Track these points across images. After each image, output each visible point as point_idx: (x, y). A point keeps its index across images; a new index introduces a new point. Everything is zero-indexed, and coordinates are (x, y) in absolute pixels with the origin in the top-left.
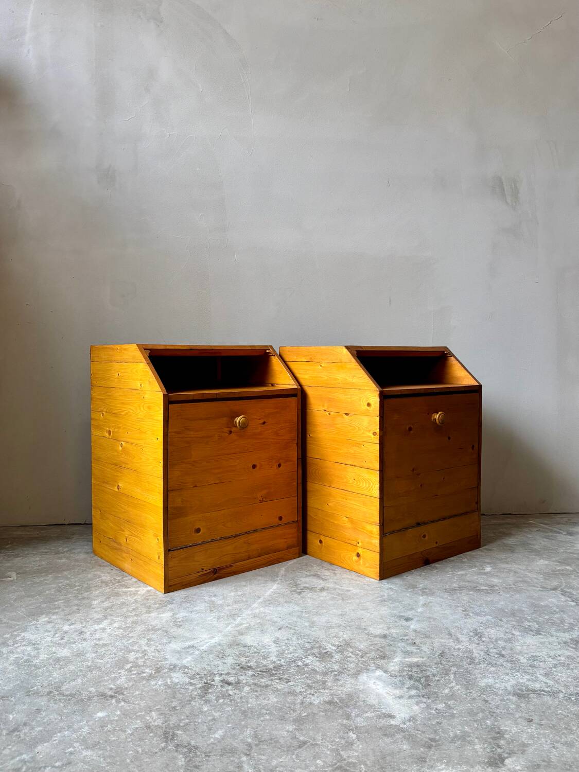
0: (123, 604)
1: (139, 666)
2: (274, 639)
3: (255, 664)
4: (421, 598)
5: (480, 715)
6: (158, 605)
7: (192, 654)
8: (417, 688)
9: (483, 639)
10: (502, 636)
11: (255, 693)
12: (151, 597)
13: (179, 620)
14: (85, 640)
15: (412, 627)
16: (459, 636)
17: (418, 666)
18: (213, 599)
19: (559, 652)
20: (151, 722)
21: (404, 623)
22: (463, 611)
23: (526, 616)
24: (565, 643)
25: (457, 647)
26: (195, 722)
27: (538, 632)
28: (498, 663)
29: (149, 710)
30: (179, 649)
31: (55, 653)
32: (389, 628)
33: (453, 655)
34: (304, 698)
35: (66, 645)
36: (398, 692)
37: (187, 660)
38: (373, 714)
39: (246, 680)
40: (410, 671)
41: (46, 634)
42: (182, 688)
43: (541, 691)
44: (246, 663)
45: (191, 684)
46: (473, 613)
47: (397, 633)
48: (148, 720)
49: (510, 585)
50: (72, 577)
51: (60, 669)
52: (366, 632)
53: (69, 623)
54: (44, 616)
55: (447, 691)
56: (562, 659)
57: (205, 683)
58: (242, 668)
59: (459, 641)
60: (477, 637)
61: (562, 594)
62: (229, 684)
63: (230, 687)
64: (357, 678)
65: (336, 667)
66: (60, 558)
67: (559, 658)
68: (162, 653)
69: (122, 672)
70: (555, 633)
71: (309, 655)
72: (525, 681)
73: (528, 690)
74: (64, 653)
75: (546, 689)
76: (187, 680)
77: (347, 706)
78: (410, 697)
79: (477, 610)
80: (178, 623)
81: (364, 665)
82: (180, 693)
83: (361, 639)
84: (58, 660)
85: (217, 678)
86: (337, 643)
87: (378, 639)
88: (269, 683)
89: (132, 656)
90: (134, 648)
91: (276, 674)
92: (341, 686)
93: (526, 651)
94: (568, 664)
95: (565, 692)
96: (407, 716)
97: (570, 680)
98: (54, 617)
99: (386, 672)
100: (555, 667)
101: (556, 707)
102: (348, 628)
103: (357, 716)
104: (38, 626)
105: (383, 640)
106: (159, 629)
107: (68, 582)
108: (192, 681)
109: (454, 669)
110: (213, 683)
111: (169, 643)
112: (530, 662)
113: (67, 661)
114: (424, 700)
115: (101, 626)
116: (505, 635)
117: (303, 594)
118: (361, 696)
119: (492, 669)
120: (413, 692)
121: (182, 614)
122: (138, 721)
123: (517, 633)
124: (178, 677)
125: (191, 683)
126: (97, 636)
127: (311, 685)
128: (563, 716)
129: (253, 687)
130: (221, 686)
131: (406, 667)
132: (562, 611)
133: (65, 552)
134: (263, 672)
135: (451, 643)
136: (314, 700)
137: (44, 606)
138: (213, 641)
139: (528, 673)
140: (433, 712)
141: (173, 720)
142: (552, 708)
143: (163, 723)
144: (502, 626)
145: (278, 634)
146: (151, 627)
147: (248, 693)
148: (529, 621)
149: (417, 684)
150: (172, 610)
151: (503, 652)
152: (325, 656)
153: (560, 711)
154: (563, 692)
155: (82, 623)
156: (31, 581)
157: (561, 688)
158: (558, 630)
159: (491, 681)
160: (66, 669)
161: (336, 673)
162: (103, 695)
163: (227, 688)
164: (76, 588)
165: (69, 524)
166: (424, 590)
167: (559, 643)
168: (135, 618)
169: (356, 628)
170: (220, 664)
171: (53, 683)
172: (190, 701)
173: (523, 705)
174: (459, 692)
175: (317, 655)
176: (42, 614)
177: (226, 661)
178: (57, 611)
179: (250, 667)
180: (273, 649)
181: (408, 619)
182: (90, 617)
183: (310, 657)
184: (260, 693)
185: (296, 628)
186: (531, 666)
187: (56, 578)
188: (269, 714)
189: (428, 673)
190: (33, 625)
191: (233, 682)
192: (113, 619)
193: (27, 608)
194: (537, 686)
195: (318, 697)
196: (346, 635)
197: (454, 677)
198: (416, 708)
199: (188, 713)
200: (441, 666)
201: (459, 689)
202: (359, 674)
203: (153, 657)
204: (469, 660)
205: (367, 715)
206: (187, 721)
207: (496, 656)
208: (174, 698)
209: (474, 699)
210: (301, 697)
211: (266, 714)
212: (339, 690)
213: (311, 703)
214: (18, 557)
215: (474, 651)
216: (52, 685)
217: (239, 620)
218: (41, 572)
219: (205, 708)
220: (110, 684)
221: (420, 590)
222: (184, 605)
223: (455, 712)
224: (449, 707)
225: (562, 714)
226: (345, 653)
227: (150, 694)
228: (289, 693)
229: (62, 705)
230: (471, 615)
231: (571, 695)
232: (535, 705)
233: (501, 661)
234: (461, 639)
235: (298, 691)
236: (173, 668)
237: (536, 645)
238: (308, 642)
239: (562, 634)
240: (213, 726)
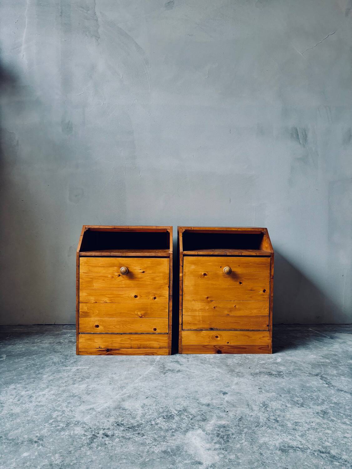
0: (61, 378)
1: (58, 422)
2: (142, 405)
3: (127, 422)
4: (235, 379)
5: (256, 464)
6: (80, 379)
7: (91, 414)
8: (220, 443)
9: (268, 409)
10: (280, 407)
11: (121, 443)
12: (78, 374)
13: (90, 390)
14: (31, 402)
15: (226, 399)
16: (254, 406)
17: (224, 427)
18: (114, 376)
19: (313, 420)
20: (53, 461)
21: (222, 396)
22: (259, 389)
23: (296, 393)
24: (318, 413)
25: (250, 414)
26: (80, 462)
27: (302, 405)
28: (274, 427)
29: (55, 452)
30: (84, 410)
31: (11, 410)
32: (212, 399)
33: (247, 420)
34: (150, 448)
35: (19, 405)
36: (208, 446)
37: (87, 419)
38: (189, 461)
39: (118, 433)
40: (219, 431)
41: (11, 397)
42: (78, 438)
43: (296, 448)
44: (121, 421)
45: (85, 435)
46: (264, 390)
47: (216, 403)
48: (52, 460)
49: (290, 372)
50: (37, 359)
51: (11, 421)
52: (198, 401)
53: (25, 390)
54: (13, 384)
55: (238, 446)
56: (314, 424)
57: (93, 435)
58: (118, 425)
59: (252, 410)
60: (264, 408)
61: (321, 379)
62: (107, 436)
63: (107, 439)
64: (185, 434)
65: (174, 426)
66: (34, 346)
67: (312, 424)
68: (73, 413)
69: (46, 425)
70: (312, 406)
71: (160, 417)
72: (288, 440)
73: (289, 447)
74: (17, 410)
75: (300, 446)
76: (83, 432)
77: (175, 455)
78: (215, 449)
79: (267, 388)
80: (89, 392)
81: (192, 425)
82: (76, 442)
83: (194, 407)
84: (12, 415)
85: (101, 432)
86: (178, 409)
87: (204, 407)
88: (131, 436)
89: (55, 415)
90: (58, 409)
91: (137, 430)
92: (175, 440)
93: (292, 419)
94: (317, 429)
95: (311, 449)
96: (210, 464)
97: (316, 440)
98: (18, 385)
99: (204, 431)
100: (308, 430)
101: (304, 460)
102: (188, 398)
103: (180, 462)
104: (8, 391)
105: (207, 408)
106: (76, 396)
107: (33, 362)
108: (85, 433)
109: (246, 430)
110: (98, 435)
111: (80, 406)
112: (294, 426)
113: (17, 415)
114: (223, 452)
115: (43, 393)
116: (281, 407)
117: (167, 374)
118: (185, 447)
119: (270, 431)
120: (217, 446)
121: (93, 386)
122: (46, 460)
123: (289, 405)
124: (78, 430)
125: (85, 434)
126: (39, 400)
127: (156, 438)
128: (307, 467)
129: (121, 439)
130: (103, 438)
131: (217, 428)
132: (319, 391)
133: (38, 342)
134: (130, 428)
135: (247, 411)
136: (156, 450)
137: (15, 378)
138: (106, 405)
139: (291, 434)
140: (227, 461)
141: (67, 461)
142: (302, 461)
143: (60, 462)
144: (281, 400)
145: (146, 401)
146: (72, 394)
147: (117, 443)
148: (298, 397)
149: (221, 440)
150: (88, 383)
151: (278, 419)
152: (169, 417)
153: (306, 463)
154: (310, 449)
155: (33, 390)
156: (14, 361)
157: (309, 446)
158: (314, 404)
159: (267, 439)
160: (15, 421)
161: (173, 430)
162: (31, 441)
163: (105, 439)
164: (37, 366)
165: (45, 325)
166: (239, 374)
167: (314, 413)
168: (65, 388)
169: (193, 399)
170: (106, 421)
171: (4, 431)
172: (81, 447)
173: (284, 457)
174: (246, 446)
175: (165, 417)
176: (12, 383)
177: (109, 420)
178: (21, 381)
179: (123, 424)
180: (140, 412)
181: (225, 393)
182: (39, 386)
183: (160, 419)
184: (124, 443)
185: (157, 398)
186: (293, 429)
187: (28, 359)
188: (126, 459)
189: (230, 433)
190: (5, 390)
191: (110, 435)
192: (52, 388)
193: (5, 379)
194: (294, 444)
195: (158, 448)
196: (185, 404)
197: (245, 436)
198: (217, 458)
199: (77, 455)
200: (239, 428)
201: (246, 445)
202: (187, 431)
203: (68, 415)
204: (256, 424)
205: (185, 462)
206: (75, 462)
207: (274, 421)
208: (72, 444)
209: (254, 452)
210: (148, 447)
211: (124, 458)
212: (172, 443)
213: (153, 452)
214: (10, 345)
215: (261, 417)
216: (3, 432)
217: (125, 390)
218: (21, 355)
219: (89, 453)
220: (37, 433)
221: (236, 373)
222: (95, 380)
223: (240, 461)
224: (238, 458)
225: (307, 466)
226: (182, 416)
227: (59, 441)
228: (142, 444)
229: (5, 446)
230: (263, 391)
231: (315, 451)
232: (291, 458)
233: (276, 425)
234: (254, 409)
235: (147, 443)
236: (77, 423)
237: (299, 414)
238: (162, 408)
239: (316, 407)
240: (90, 466)
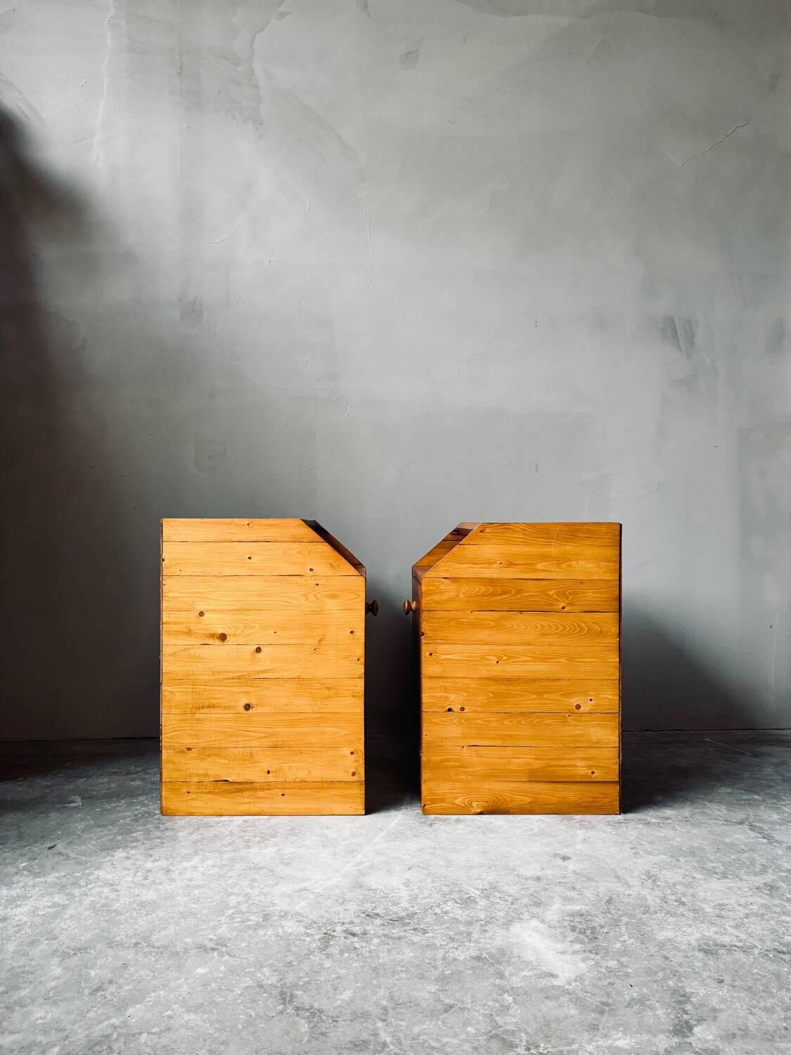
0: (216, 836)
1: (243, 913)
2: (404, 881)
3: (384, 912)
4: (579, 832)
5: (661, 975)
6: (258, 839)
7: (307, 898)
8: (582, 942)
9: (658, 883)
10: (681, 879)
11: (387, 946)
12: (248, 829)
13: (287, 857)
14: (173, 880)
15: (571, 867)
16: (629, 879)
17: (581, 915)
18: (326, 831)
19: (751, 900)
20: (263, 980)
21: (560, 862)
22: (632, 849)
23: (708, 855)
24: (758, 888)
25: (627, 893)
26: (317, 980)
27: (724, 876)
28: (678, 912)
29: (260, 965)
30: (289, 892)
31: (138, 895)
32: (543, 869)
33: (623, 902)
34: (446, 952)
35: (150, 886)
36: (559, 946)
37: (300, 906)
38: (531, 973)
39: (375, 930)
40: (573, 922)
41: (125, 872)
42: (296, 939)
43: (732, 946)
44: (373, 909)
45: (308, 935)
46: (643, 851)
47: (552, 875)
48: (260, 978)
49: (686, 818)
50: (150, 803)
51: (147, 915)
52: (515, 873)
53: (152, 859)
54: (121, 850)
55: (618, 945)
56: (755, 907)
57: (325, 934)
58: (368, 915)
59: (629, 886)
60: (650, 881)
61: (751, 829)
62: (354, 935)
63: (356, 939)
64: (508, 929)
65: (482, 916)
66: (134, 780)
67: (751, 907)
68: (268, 897)
69: (223, 918)
70: (744, 877)
71: (448, 901)
72: (711, 934)
73: (717, 945)
74: (149, 895)
75: (739, 944)
76: (303, 930)
77: (499, 963)
78: (574, 952)
79: (648, 848)
80: (285, 860)
81: (516, 914)
82: (295, 946)
83: (510, 882)
84: (143, 904)
85: (339, 928)
86: (481, 887)
87: (530, 882)
88: (403, 934)
89: (233, 900)
90: (235, 891)
91: (410, 923)
92: (490, 938)
93: (712, 898)
94: (763, 914)
95: (760, 947)
96: (573, 976)
97: (766, 932)
98: (133, 852)
99: (543, 922)
100: (747, 918)
101: (751, 966)
102: (493, 868)
103: (512, 974)
104: (115, 863)
105: (537, 883)
106: (261, 868)
107: (145, 809)
108: (308, 931)
109: (625, 919)
110: (334, 933)
111: (277, 885)
112: (717, 911)
113: (154, 905)
114: (592, 956)
115: (192, 863)
116: (684, 878)
117: (435, 826)
118: (515, 950)
119: (671, 919)
120: (578, 947)
121: (288, 850)
122: (248, 979)
123: (698, 876)
124: (291, 926)
125: (307, 933)
126: (188, 875)
127: (453, 936)
128: (759, 977)
129: (383, 939)
130: (345, 938)
131: (567, 916)
132: (752, 850)
133: (138, 772)
134: (394, 921)
135: (620, 888)
136: (459, 956)
137: (119, 838)
138: (329, 883)
139: (714, 924)
140: (603, 970)
141: (290, 978)
142: (747, 967)
143: (278, 982)
144: (680, 868)
145: (408, 875)
146: (252, 865)
147: (377, 946)
148: (712, 862)
149: (581, 936)
150: (277, 845)
151: (683, 900)
152: (467, 902)
153: (756, 971)
154: (757, 947)
155: (167, 859)
156: (102, 808)
157: (755, 943)
158: (748, 873)
159: (670, 934)
160: (154, 915)
161: (482, 923)
162: (202, 947)
163: (352, 940)
164: (156, 817)
165: (139, 738)
166: (583, 823)
167: (751, 889)
168: (233, 854)
169: (503, 868)
170: (341, 910)
171: (139, 932)
172: (308, 955)
173: (711, 963)
174: (634, 946)
175: (458, 900)
176: (119, 847)
177: (348, 908)
178: (135, 844)
179: (378, 915)
180: (404, 893)
181: (565, 858)
182: (177, 852)
183: (449, 903)
184: (392, 946)
185: (430, 868)
186: (717, 916)
187: (131, 804)
188: (405, 971)
189: (594, 924)
190: (109, 861)
191: (358, 932)
192: (205, 856)
193: (99, 841)
194: (726, 940)
195: (463, 952)
196: (492, 877)
197: (626, 928)
198: (582, 965)
199: (307, 969)
200: (610, 916)
201: (632, 944)
202: (510, 925)
203: (259, 901)
204: (643, 908)
205: (523, 973)
206: (307, 979)
207: (675, 904)
208: (289, 951)
209: (651, 955)
210: (442, 952)
211: (402, 971)
212: (488, 944)
213: (455, 959)
214: (82, 778)
215: (648, 897)
216: (139, 934)
217: (359, 857)
218: (110, 796)
219: (327, 964)
220: (209, 934)
221: (578, 822)
222: (291, 839)
223: (630, 971)
224: (622, 964)
225: (759, 974)
226: (492, 899)
227: (259, 946)
228: (427, 946)
229: (153, 959)
230: (641, 853)
231: (768, 951)
232: (724, 963)
233: (681, 909)
234: (631, 883)
235: (438, 945)
236: (284, 915)
237: (722, 891)
238: (446, 885)
239: (753, 878)
240: (339, 985)
